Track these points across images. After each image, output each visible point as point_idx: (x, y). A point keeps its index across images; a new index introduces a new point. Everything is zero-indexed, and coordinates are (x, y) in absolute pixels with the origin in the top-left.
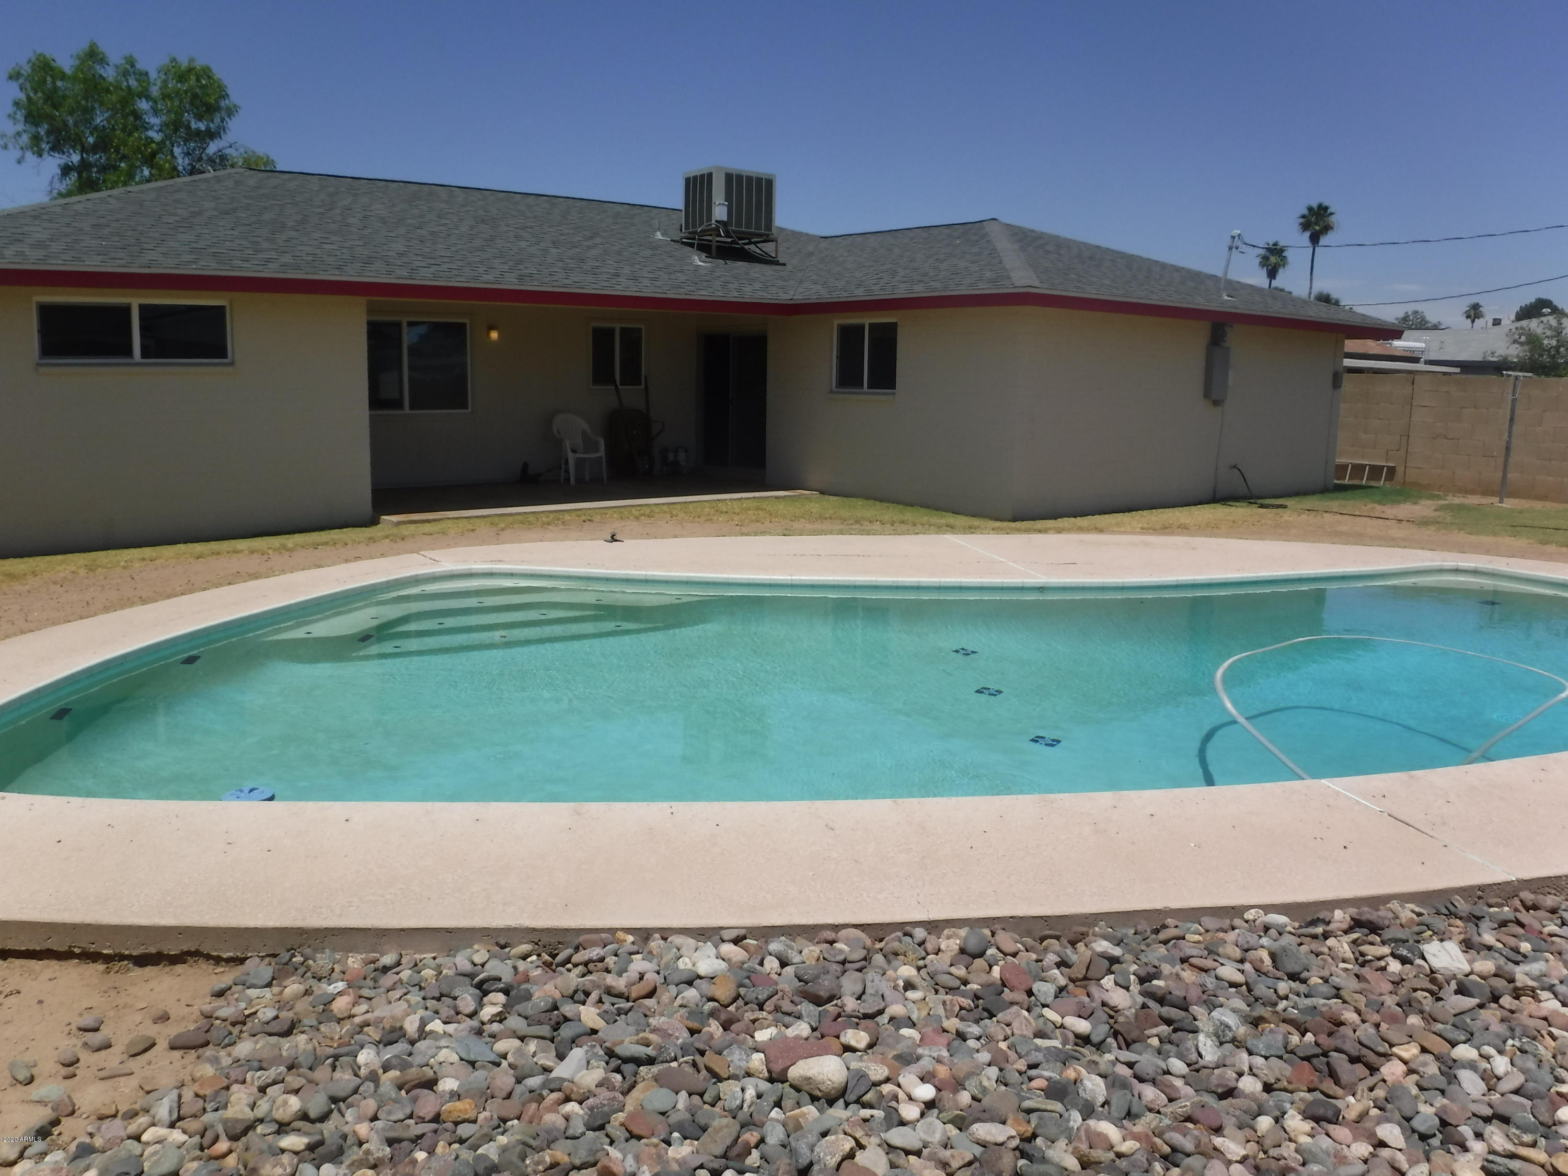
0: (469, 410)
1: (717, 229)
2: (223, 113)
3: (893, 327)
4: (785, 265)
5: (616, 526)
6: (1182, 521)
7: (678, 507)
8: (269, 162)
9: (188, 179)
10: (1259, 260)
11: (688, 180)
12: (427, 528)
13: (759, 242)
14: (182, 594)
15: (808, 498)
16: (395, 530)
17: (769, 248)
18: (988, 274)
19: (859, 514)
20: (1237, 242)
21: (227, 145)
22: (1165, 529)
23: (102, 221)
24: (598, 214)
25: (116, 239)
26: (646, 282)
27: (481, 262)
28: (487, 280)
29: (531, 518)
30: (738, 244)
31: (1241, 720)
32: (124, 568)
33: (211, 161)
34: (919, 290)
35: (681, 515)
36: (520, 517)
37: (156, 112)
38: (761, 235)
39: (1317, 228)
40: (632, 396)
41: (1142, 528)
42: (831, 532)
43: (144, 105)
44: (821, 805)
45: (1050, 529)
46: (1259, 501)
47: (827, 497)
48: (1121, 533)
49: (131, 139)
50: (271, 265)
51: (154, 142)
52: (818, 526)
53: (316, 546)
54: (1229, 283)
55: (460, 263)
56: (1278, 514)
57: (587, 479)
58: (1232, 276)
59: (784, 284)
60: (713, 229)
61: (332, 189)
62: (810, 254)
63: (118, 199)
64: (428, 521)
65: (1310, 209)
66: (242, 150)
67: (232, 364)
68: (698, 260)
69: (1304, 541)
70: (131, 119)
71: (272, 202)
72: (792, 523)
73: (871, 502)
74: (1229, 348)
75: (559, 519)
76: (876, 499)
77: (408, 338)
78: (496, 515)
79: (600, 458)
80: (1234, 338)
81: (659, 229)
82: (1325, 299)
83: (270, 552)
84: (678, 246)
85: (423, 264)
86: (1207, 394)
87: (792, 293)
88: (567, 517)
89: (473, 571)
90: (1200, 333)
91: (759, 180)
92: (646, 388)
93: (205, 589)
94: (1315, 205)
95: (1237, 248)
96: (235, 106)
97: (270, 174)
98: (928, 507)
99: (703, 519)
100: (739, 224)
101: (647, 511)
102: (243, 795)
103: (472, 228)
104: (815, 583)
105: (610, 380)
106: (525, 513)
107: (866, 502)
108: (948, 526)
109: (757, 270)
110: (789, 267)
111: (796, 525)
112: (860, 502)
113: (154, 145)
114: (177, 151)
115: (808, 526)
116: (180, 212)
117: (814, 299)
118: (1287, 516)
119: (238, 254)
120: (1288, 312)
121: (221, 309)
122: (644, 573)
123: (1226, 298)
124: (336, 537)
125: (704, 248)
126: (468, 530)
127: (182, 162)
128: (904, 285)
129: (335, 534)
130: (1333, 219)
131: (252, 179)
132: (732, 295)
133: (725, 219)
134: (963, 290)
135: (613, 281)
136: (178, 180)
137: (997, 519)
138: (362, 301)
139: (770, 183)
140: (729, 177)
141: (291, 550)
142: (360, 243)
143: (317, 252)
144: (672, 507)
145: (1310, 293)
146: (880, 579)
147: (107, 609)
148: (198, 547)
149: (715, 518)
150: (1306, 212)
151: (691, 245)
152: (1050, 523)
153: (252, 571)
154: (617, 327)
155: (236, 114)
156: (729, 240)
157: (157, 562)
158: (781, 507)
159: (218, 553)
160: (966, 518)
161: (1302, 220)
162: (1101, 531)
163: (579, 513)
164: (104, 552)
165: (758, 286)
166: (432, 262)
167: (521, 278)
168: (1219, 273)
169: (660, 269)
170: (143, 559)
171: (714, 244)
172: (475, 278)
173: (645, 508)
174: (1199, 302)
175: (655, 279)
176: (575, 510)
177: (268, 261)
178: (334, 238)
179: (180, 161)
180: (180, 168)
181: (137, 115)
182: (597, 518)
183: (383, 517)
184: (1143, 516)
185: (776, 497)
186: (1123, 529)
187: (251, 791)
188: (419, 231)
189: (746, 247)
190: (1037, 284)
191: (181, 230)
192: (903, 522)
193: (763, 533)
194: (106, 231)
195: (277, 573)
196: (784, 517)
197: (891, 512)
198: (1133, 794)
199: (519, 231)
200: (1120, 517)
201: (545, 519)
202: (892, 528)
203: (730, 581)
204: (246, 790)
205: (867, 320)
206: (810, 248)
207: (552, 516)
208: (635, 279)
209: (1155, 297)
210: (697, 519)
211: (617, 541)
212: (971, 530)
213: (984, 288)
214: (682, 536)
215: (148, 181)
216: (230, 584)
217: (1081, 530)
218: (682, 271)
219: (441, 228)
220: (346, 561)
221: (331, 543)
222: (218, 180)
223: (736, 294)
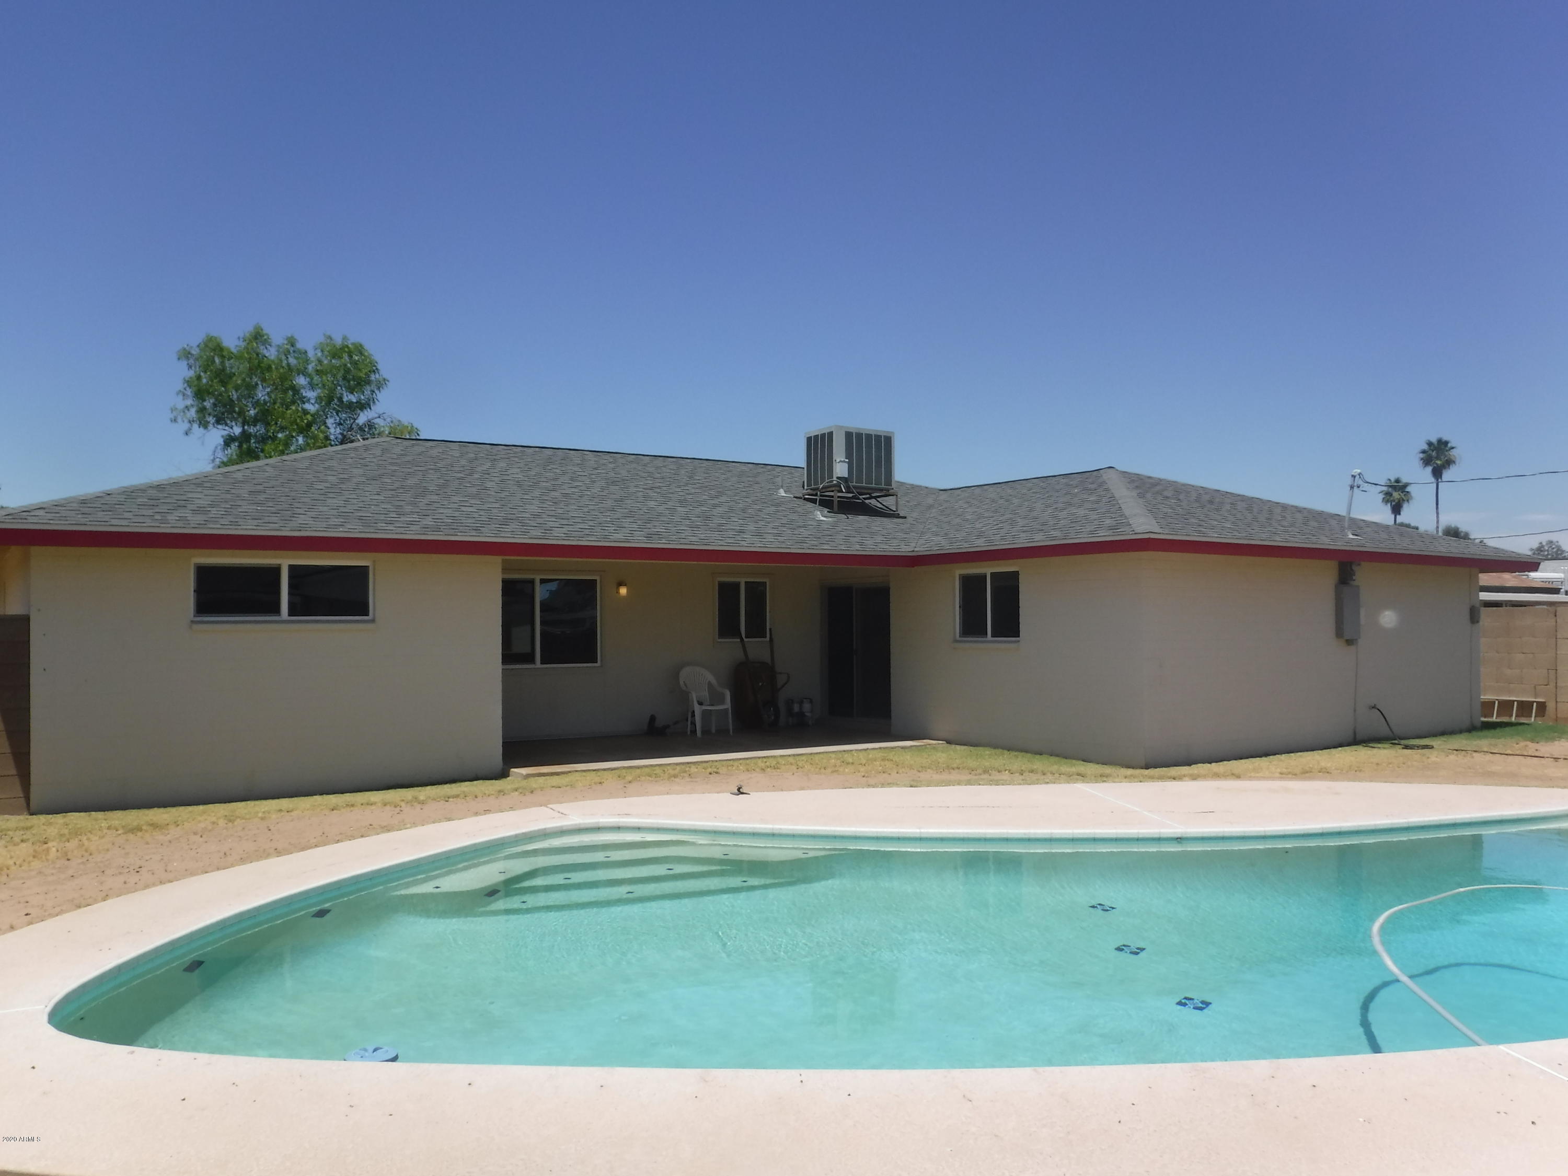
0: (598, 664)
1: (838, 485)
2: (373, 387)
3: (1015, 575)
4: (905, 518)
5: (741, 778)
6: (1323, 764)
7: (804, 758)
8: (413, 430)
9: (339, 448)
10: (1381, 496)
11: (809, 439)
12: (555, 780)
13: (879, 497)
14: (316, 846)
15: (934, 748)
16: (524, 783)
17: (889, 502)
18: (1108, 522)
19: (987, 764)
20: (1358, 481)
21: (377, 415)
22: (1306, 774)
23: (259, 488)
24: (723, 474)
25: (270, 504)
26: (770, 538)
27: (612, 522)
28: (617, 538)
29: (658, 771)
30: (859, 499)
31: (1404, 978)
32: (262, 819)
33: (361, 429)
34: (1040, 540)
35: (808, 767)
36: (647, 770)
37: (312, 386)
38: (881, 490)
39: (1439, 462)
40: (757, 649)
41: (1281, 773)
42: (959, 783)
43: (301, 381)
44: (960, 1075)
45: (1184, 776)
46: (1403, 742)
47: (953, 746)
48: (1258, 779)
49: (289, 412)
50: (413, 528)
51: (308, 413)
52: (945, 776)
53: (447, 798)
54: (1353, 521)
55: (591, 523)
56: (1424, 755)
57: (713, 731)
58: (1356, 515)
59: (905, 536)
60: (835, 486)
61: (472, 455)
62: (930, 507)
63: (274, 467)
64: (557, 774)
65: (1430, 444)
66: (389, 420)
67: (373, 621)
68: (820, 515)
69: (1455, 783)
70: (291, 393)
71: (416, 468)
72: (919, 774)
73: (998, 751)
74: (1358, 587)
75: (685, 772)
76: (1003, 748)
77: (540, 593)
78: (624, 768)
79: (727, 710)
80: (1363, 575)
81: (782, 487)
82: (1454, 533)
83: (403, 804)
84: (801, 502)
85: (556, 525)
86: (1339, 633)
87: (913, 545)
88: (693, 769)
89: (600, 825)
90: (1327, 574)
91: (878, 437)
92: (771, 639)
93: (338, 841)
94: (1434, 440)
95: (1358, 487)
96: (384, 380)
97: (414, 442)
98: (1057, 756)
99: (829, 770)
100: (859, 480)
101: (774, 763)
102: (367, 1054)
103: (603, 489)
104: (944, 836)
105: (737, 633)
106: (651, 766)
107: (993, 751)
108: (1078, 774)
109: (878, 523)
110: (909, 520)
111: (924, 776)
112: (988, 751)
113: (309, 417)
114: (330, 421)
115: (936, 777)
116: (330, 478)
117: (935, 550)
118: (1433, 757)
119: (382, 517)
120: (1415, 548)
121: (366, 568)
122: (770, 826)
123: (1351, 536)
124: (465, 789)
125: (826, 504)
126: (595, 783)
127: (334, 431)
128: (1022, 535)
129: (465, 787)
130: (1453, 453)
131: (398, 448)
132: (855, 549)
133: (846, 476)
134: (1084, 538)
135: (738, 538)
136: (330, 449)
137: (1128, 767)
138: (498, 560)
139: (888, 440)
140: (849, 435)
141: (423, 803)
142: (497, 505)
143: (457, 514)
144: (798, 758)
145: (1438, 527)
146: (1010, 831)
147: (243, 861)
148: (333, 799)
149: (841, 769)
150: (1426, 447)
151: (813, 501)
152: (1184, 770)
153: (385, 824)
154: (743, 581)
155: (384, 386)
156: (850, 495)
157: (294, 814)
158: (908, 757)
159: (353, 805)
160: (1097, 766)
161: (1422, 455)
162: (1238, 777)
163: (704, 765)
164: (243, 803)
165: (879, 539)
166: (565, 522)
167: (649, 536)
168: (1343, 513)
169: (783, 525)
170: (280, 810)
171: (836, 500)
172: (605, 538)
173: (771, 760)
174: (1324, 542)
175: (779, 535)
176: (702, 762)
177: (411, 523)
178: (473, 501)
179: (332, 430)
180: (332, 437)
181: (295, 390)
182: (723, 770)
183: (512, 770)
184: (1281, 760)
185: (903, 748)
186: (1261, 775)
187: (375, 1050)
188: (553, 493)
189: (867, 501)
190: (1157, 530)
191: (331, 495)
192: (1032, 771)
193: (890, 785)
194: (262, 497)
195: (408, 826)
196: (911, 767)
197: (1020, 762)
198: (1292, 1062)
199: (647, 491)
200: (1257, 761)
201: (672, 772)
202: (1021, 777)
203: (858, 835)
204: (371, 1049)
205: (988, 569)
206: (930, 501)
207: (678, 768)
208: (759, 534)
209: (1278, 538)
210: (823, 770)
211: (743, 793)
212: (1103, 778)
213: (1104, 535)
214: (809, 788)
215: (302, 449)
216: (362, 836)
217: (1217, 776)
218: (804, 526)
219: (573, 490)
220: (476, 814)
221: (462, 796)
222: (366, 448)
223: (858, 547)
